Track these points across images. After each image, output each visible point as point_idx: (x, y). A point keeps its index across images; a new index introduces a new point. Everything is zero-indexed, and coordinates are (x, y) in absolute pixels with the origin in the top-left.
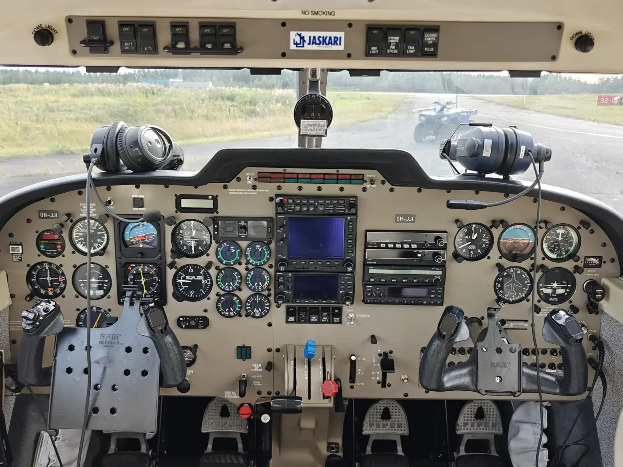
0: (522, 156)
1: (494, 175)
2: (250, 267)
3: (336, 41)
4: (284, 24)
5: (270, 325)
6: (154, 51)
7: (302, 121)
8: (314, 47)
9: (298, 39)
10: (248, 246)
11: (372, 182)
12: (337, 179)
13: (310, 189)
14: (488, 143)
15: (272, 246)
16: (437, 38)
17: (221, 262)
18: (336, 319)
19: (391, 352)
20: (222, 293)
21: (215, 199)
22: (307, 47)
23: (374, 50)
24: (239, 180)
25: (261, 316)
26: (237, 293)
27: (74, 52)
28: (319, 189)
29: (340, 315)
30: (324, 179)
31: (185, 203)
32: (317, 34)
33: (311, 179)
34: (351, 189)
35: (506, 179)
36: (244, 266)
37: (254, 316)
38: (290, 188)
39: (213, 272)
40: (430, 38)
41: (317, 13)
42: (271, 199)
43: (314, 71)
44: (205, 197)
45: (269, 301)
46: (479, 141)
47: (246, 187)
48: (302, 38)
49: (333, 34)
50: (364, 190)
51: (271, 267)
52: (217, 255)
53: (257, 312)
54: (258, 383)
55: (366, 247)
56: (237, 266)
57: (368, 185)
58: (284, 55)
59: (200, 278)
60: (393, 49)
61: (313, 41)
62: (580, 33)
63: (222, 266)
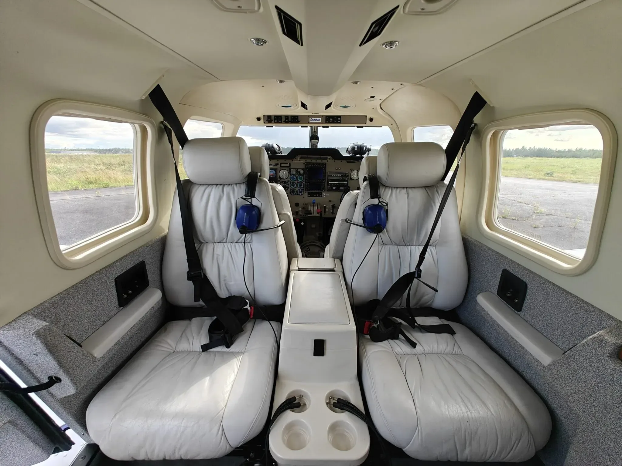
0: (364, 150)
1: (358, 155)
2: (299, 182)
3: (319, 120)
4: (308, 116)
5: (304, 197)
6: (281, 122)
7: (312, 140)
8: (315, 121)
9: (311, 120)
10: (298, 176)
11: (330, 159)
12: (321, 158)
13: (314, 161)
14: (356, 146)
15: (304, 176)
16: (341, 119)
17: (291, 180)
18: (321, 196)
19: (335, 204)
20: (291, 189)
21: (290, 164)
22: (313, 121)
23: (327, 122)
24: (296, 159)
25: (301, 195)
26: (295, 189)
27: (264, 123)
28: (316, 161)
29: (322, 195)
30: (317, 158)
31: (282, 165)
32: (315, 118)
33: (314, 158)
34: (324, 161)
35: (361, 156)
36: (297, 181)
37: (300, 195)
38: (309, 161)
39: (289, 183)
40: (339, 119)
41: (315, 114)
42: (304, 164)
43: (315, 126)
44: (287, 163)
45: (303, 191)
46: (354, 146)
47: (298, 160)
48: (312, 119)
49: (319, 118)
50: (328, 161)
51: (304, 182)
52: (290, 178)
53: (300, 194)
54: (301, 213)
55: (328, 176)
56: (295, 182)
57: (328, 160)
58: (308, 123)
59: (286, 185)
60: (331, 121)
61: (314, 120)
62: (370, 118)
63: (291, 181)
